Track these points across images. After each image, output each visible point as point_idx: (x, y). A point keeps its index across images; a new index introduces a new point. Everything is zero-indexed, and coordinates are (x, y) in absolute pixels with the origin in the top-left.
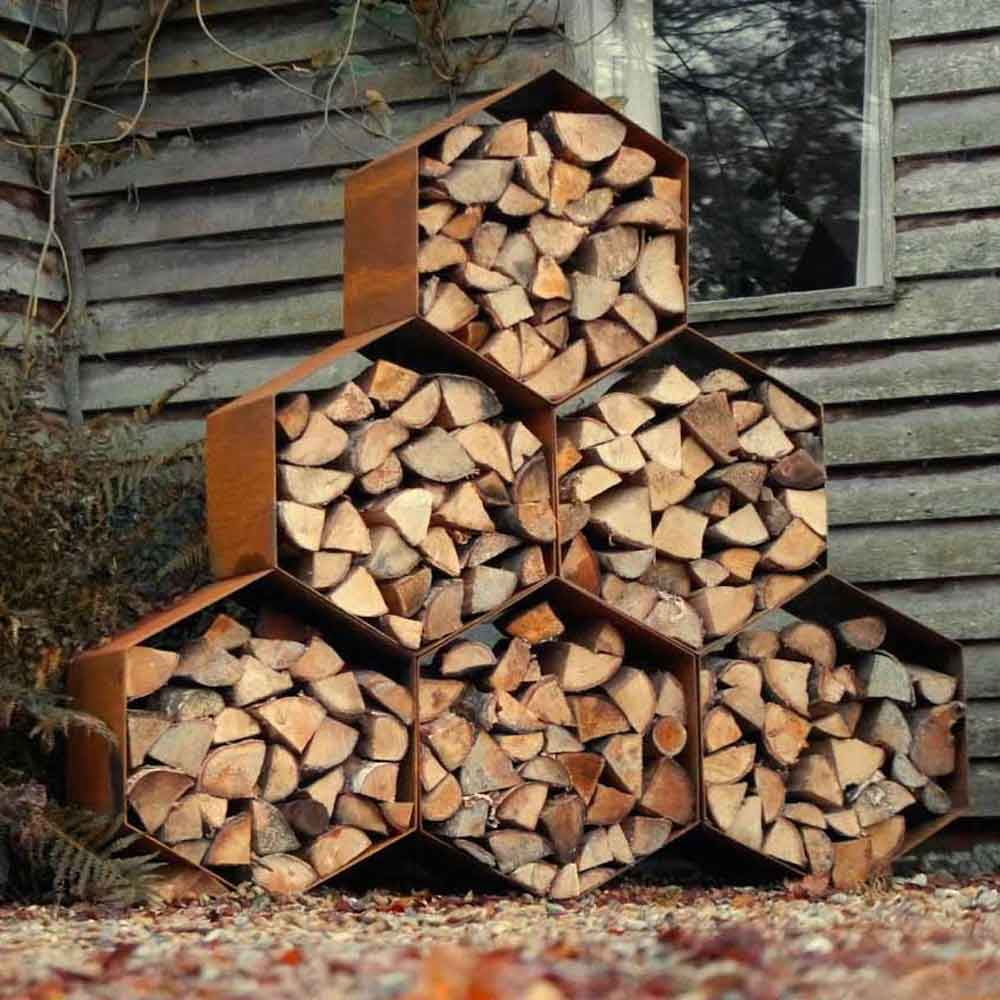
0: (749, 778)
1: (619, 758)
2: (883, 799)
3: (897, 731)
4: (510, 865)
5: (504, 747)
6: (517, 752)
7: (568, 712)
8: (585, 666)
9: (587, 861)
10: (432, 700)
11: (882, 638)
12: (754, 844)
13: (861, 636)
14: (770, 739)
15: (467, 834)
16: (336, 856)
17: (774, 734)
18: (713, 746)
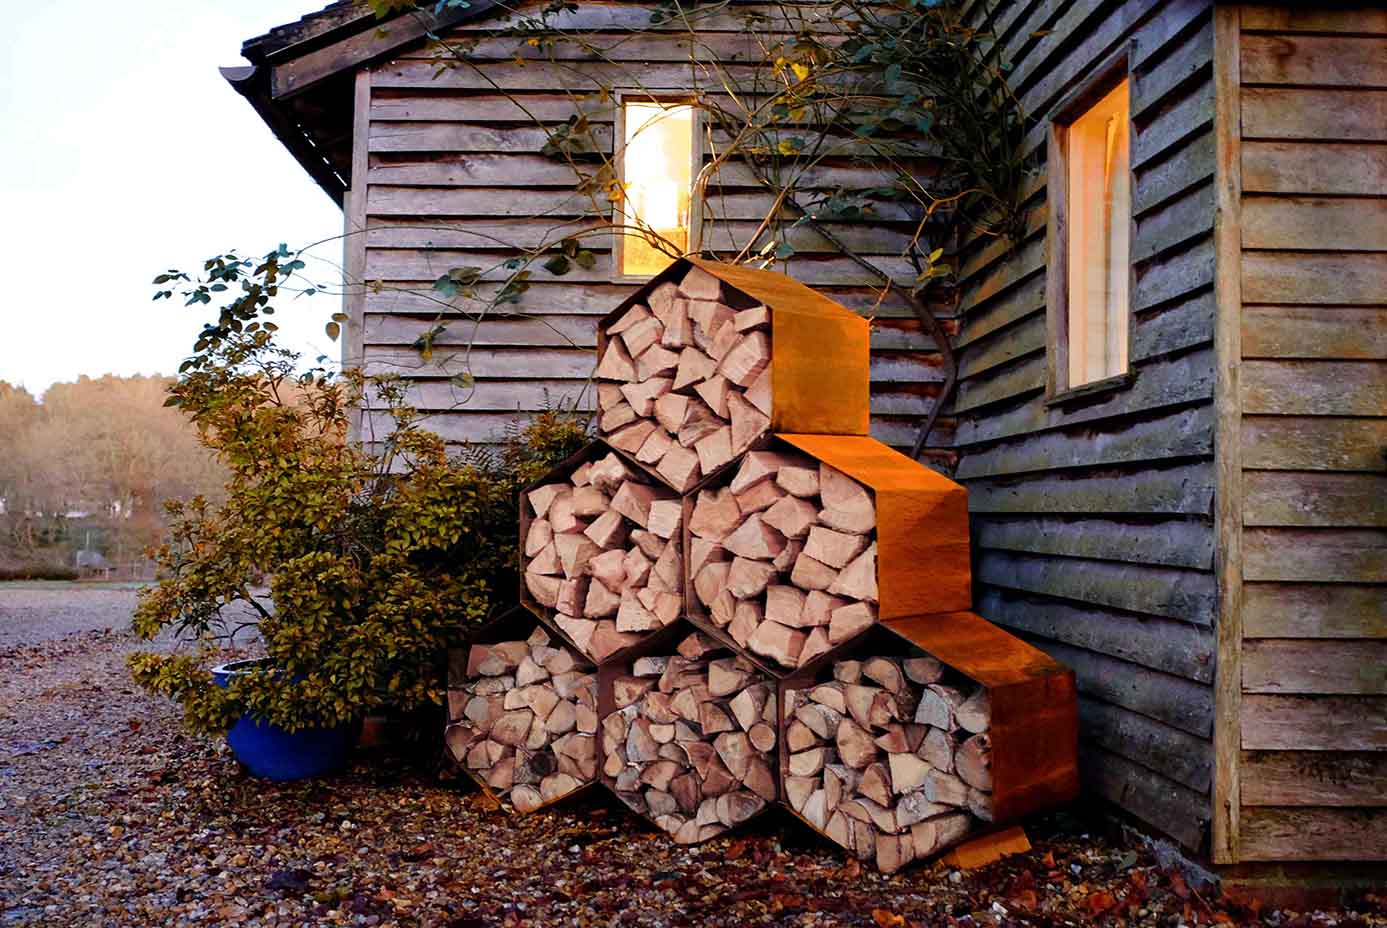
0: (820, 774)
1: (724, 749)
2: (915, 807)
3: (939, 752)
4: (656, 813)
5: (651, 731)
6: (658, 737)
7: (696, 712)
8: (721, 679)
9: (701, 820)
10: (626, 694)
11: (939, 675)
12: (819, 825)
13: (920, 672)
14: (840, 747)
15: (624, 788)
16: (555, 791)
17: (843, 743)
18: (793, 748)
